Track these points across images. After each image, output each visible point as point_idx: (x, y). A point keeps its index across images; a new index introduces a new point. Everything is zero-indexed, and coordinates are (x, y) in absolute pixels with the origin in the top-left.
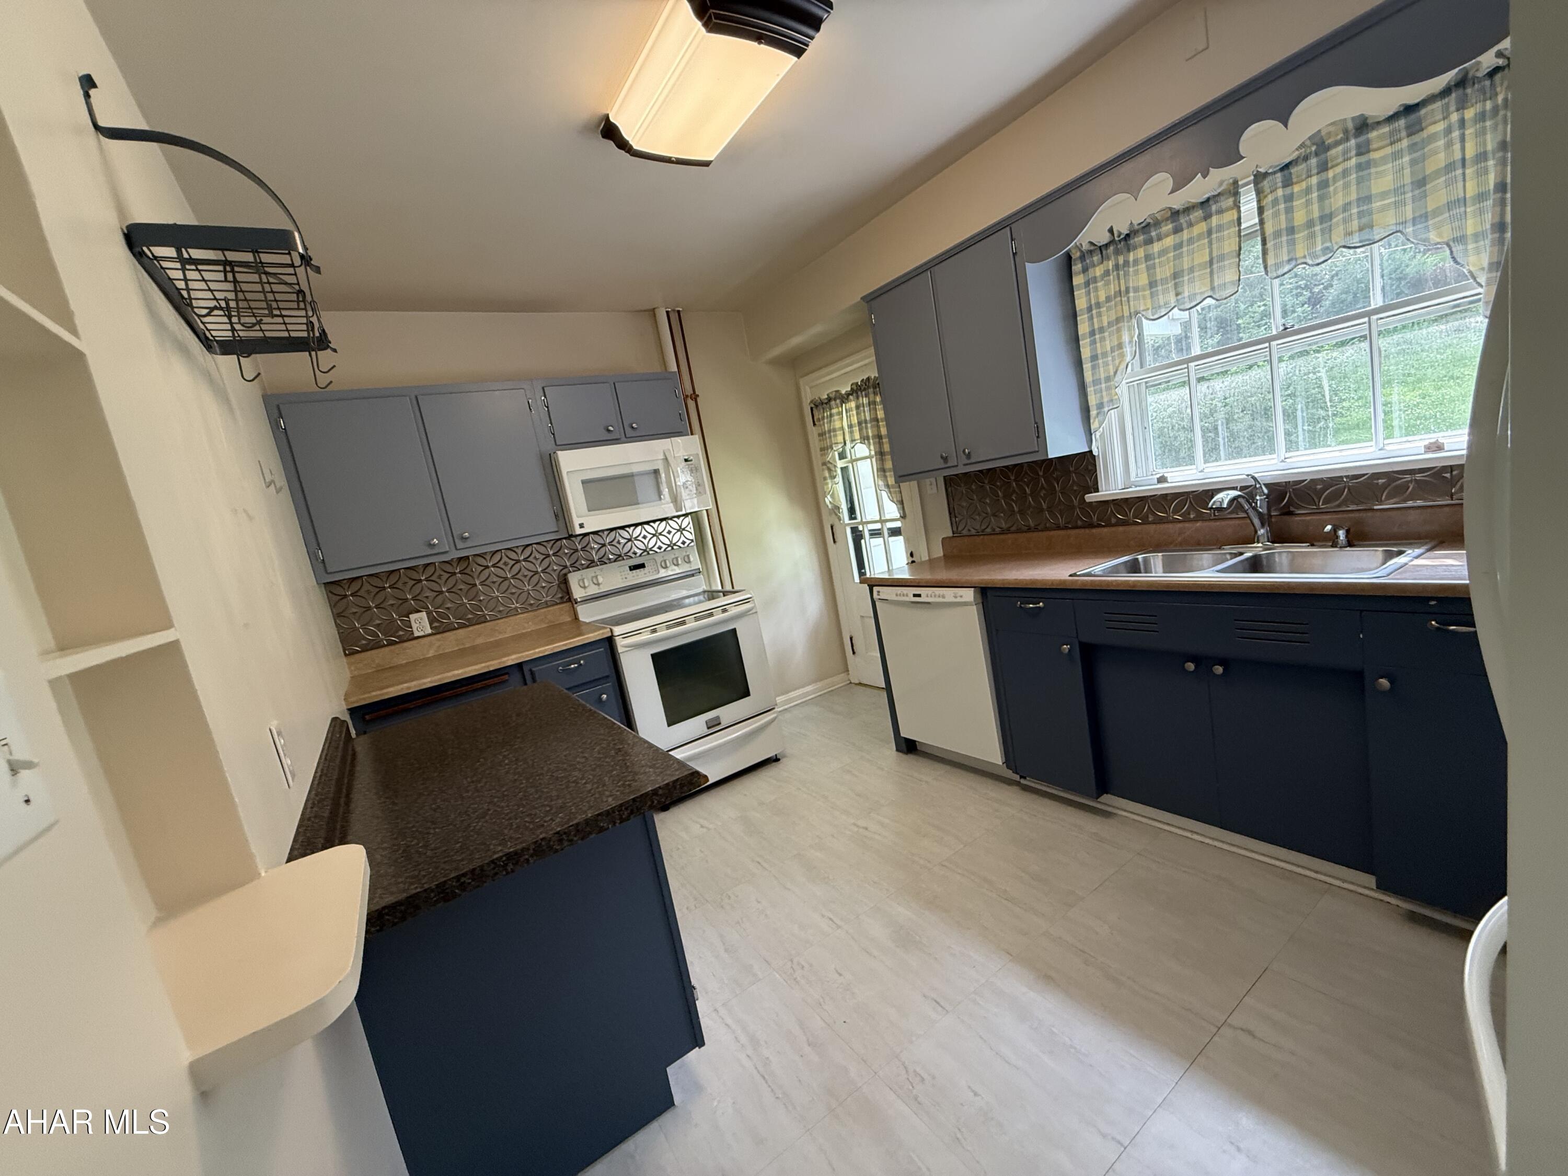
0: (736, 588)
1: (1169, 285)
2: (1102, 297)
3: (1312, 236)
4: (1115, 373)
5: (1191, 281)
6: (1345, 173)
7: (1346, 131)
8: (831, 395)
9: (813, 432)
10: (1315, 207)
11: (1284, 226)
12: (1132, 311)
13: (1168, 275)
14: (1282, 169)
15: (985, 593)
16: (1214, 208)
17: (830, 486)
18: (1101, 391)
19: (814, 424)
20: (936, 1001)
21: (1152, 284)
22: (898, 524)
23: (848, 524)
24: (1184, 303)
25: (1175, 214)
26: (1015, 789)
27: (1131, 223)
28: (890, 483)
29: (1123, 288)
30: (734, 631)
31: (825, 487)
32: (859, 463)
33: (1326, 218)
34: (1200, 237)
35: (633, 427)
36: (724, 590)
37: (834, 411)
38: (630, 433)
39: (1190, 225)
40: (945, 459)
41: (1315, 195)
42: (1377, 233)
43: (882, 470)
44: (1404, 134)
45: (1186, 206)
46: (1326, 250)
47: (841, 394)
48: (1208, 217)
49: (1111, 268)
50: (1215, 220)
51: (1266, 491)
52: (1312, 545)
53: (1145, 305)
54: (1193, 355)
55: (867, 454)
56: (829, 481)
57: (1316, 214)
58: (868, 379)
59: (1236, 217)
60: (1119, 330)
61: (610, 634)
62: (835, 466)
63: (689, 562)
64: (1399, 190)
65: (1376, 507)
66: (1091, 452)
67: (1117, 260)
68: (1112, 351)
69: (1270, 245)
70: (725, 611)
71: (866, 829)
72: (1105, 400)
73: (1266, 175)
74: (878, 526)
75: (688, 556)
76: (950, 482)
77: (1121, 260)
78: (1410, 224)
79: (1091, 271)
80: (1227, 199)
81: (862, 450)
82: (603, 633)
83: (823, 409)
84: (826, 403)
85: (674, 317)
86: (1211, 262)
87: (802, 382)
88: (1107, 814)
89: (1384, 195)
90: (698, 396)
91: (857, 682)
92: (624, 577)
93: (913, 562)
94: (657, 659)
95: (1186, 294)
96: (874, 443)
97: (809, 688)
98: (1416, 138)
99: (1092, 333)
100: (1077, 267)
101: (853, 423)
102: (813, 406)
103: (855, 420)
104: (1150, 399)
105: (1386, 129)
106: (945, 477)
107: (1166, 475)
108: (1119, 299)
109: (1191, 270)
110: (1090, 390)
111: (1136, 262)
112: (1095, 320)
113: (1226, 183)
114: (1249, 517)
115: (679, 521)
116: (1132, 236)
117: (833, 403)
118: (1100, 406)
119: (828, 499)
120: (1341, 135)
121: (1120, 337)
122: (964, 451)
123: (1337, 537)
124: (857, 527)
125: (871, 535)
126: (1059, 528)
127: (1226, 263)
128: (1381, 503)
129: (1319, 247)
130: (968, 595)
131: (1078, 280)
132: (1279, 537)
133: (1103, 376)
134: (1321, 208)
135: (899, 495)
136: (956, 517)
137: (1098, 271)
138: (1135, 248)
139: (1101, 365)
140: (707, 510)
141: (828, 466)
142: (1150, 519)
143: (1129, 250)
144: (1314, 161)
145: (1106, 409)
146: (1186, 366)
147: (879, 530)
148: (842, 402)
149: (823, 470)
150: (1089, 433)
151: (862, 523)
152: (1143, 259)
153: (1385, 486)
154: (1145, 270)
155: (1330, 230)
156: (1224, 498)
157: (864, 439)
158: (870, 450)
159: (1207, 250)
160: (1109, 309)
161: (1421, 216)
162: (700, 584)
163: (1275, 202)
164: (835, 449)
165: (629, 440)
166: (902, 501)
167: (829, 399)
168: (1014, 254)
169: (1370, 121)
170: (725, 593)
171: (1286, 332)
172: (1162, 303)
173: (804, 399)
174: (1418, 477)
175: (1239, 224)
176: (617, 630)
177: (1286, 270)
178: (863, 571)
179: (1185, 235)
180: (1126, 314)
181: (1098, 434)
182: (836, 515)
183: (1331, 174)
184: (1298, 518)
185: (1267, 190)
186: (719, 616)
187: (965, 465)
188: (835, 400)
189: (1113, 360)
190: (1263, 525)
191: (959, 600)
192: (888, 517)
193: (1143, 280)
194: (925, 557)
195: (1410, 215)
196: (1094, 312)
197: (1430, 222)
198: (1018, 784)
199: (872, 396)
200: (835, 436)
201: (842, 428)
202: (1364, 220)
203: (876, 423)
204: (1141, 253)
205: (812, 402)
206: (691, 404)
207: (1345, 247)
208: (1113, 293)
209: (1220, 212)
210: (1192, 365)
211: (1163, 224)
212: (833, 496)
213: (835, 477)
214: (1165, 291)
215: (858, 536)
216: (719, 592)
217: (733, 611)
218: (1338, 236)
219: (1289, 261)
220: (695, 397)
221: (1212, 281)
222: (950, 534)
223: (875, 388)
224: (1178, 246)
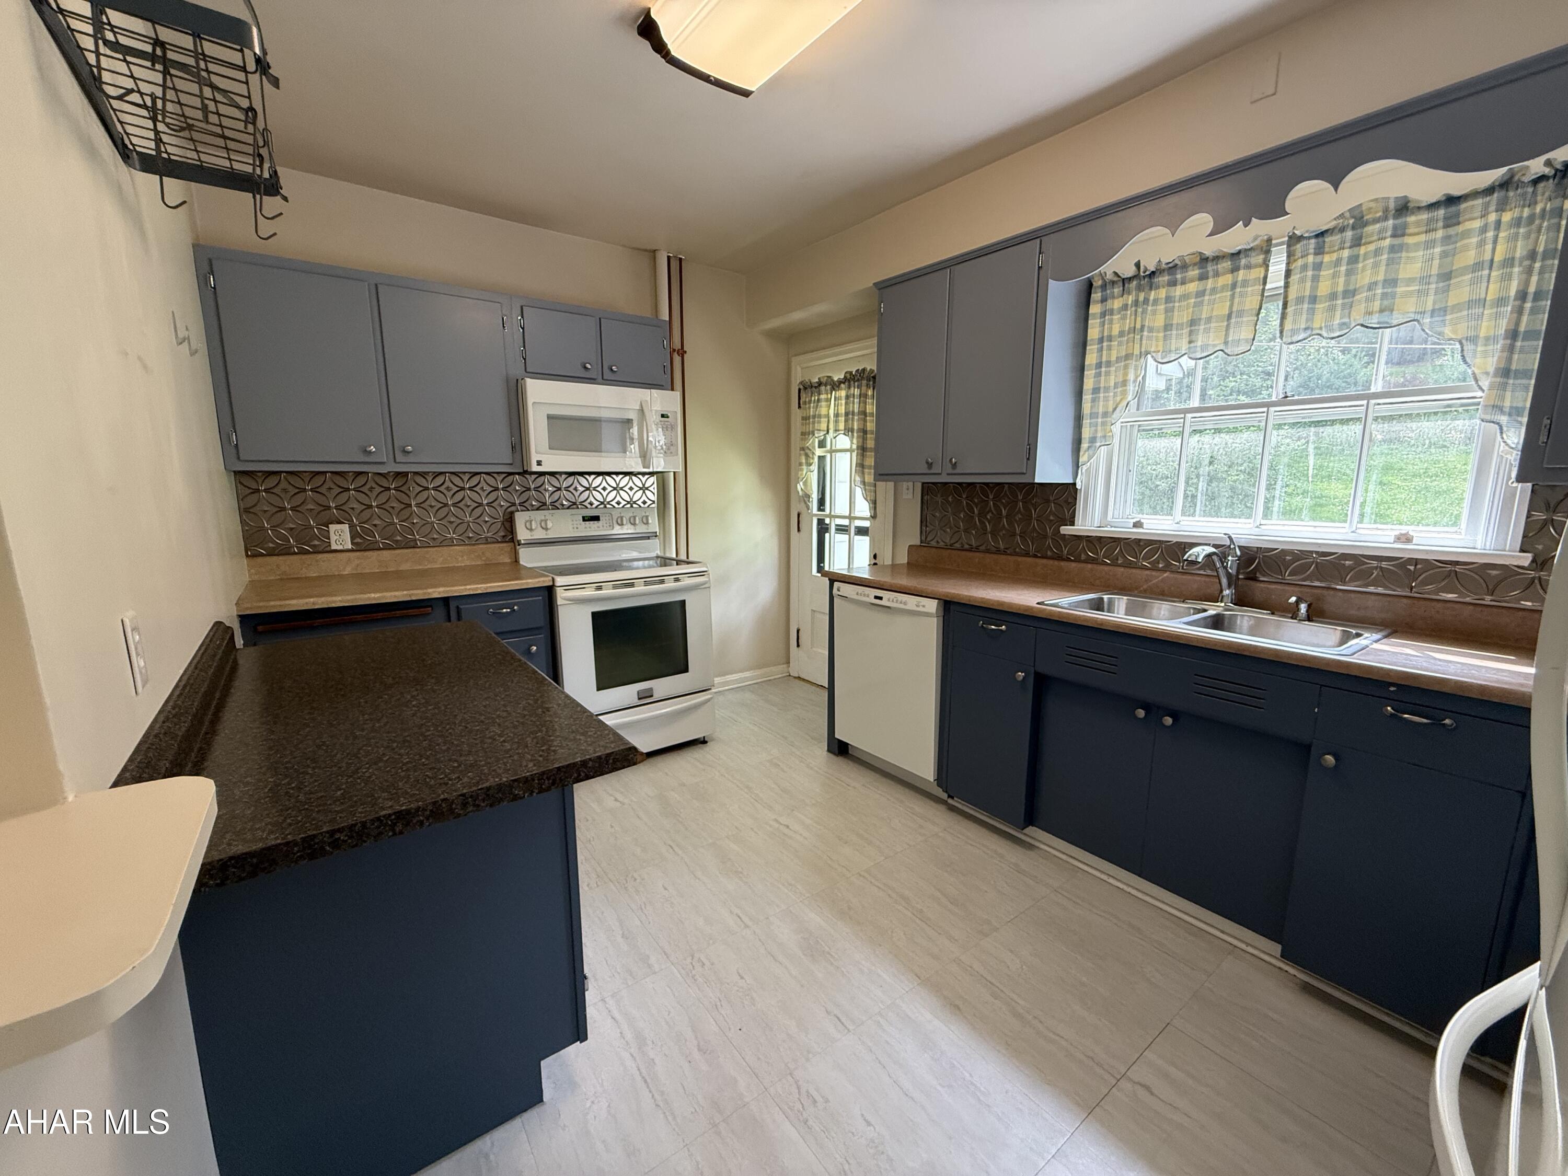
0: (691, 559)
1: (1184, 331)
2: (1116, 331)
3: (1332, 309)
4: (1115, 409)
5: (1207, 331)
6: (1377, 252)
7: (1386, 210)
8: (822, 380)
9: (796, 414)
10: (1342, 280)
11: (1307, 293)
12: (1143, 350)
13: (1185, 320)
14: (1317, 236)
15: (948, 606)
16: (1243, 262)
17: (804, 472)
18: (1096, 426)
19: (799, 407)
20: (838, 1018)
21: (1167, 327)
22: (866, 524)
23: (816, 515)
24: (1195, 352)
25: (1204, 260)
26: (942, 808)
27: (1160, 261)
28: (866, 481)
29: (1138, 326)
30: (683, 603)
31: (800, 473)
32: (838, 454)
33: (1349, 293)
34: (1223, 288)
35: (612, 370)
36: (678, 558)
37: (823, 397)
38: (608, 375)
39: (1217, 274)
40: (930, 465)
41: (1343, 268)
42: (1396, 318)
43: (861, 466)
44: (1441, 224)
45: (1217, 254)
46: (1342, 325)
47: (833, 380)
48: (1235, 270)
49: (1130, 302)
50: (1241, 274)
51: (1238, 553)
52: (1273, 614)
53: (1157, 346)
54: (1191, 406)
55: (848, 447)
56: (804, 467)
57: (1340, 288)
58: (864, 370)
59: (1262, 275)
60: (1126, 367)
61: (551, 584)
62: (813, 453)
63: (647, 523)
64: (1424, 280)
65: (1338, 587)
66: (1074, 484)
67: (1137, 296)
68: (1116, 386)
69: (1290, 310)
70: (677, 580)
71: (788, 827)
72: (1099, 435)
73: (1301, 238)
74: (846, 522)
75: (647, 517)
76: (928, 490)
77: (1142, 297)
78: (1428, 315)
79: (1109, 302)
80: (1258, 255)
81: (844, 441)
82: (545, 581)
83: (812, 393)
84: (816, 387)
85: (675, 265)
86: (1229, 317)
87: (795, 360)
88: (1030, 847)
89: (1410, 281)
90: (685, 352)
91: (797, 676)
92: (575, 526)
93: (875, 564)
94: (597, 617)
95: (1199, 343)
96: (858, 437)
97: (747, 674)
98: (1452, 231)
99: (1099, 365)
100: (1096, 296)
101: (840, 412)
102: (801, 387)
103: (842, 410)
104: (1140, 443)
105: (1424, 216)
106: (923, 483)
107: (1142, 521)
108: (1132, 335)
109: (1209, 320)
110: (1086, 422)
111: (1156, 302)
112: (1104, 352)
113: (1260, 239)
114: (1218, 577)
115: (644, 479)
116: (1157, 274)
117: (823, 388)
118: (1093, 440)
119: (800, 486)
120: (1380, 214)
121: (1126, 374)
122: (951, 460)
123: (1298, 610)
124: (824, 520)
125: (837, 530)
126: (1027, 555)
127: (1245, 319)
128: (1344, 583)
129: (1337, 322)
130: (931, 606)
131: (1095, 309)
132: (1241, 601)
133: (1101, 410)
134: (1347, 283)
135: (873, 494)
136: (926, 526)
137: (1117, 304)
138: (1158, 288)
139: (1101, 399)
140: (674, 473)
141: (806, 452)
142: (1119, 562)
143: (1151, 289)
144: (1349, 234)
145: (1098, 444)
146: (1182, 416)
147: (847, 526)
148: (833, 389)
149: (800, 455)
150: (1077, 466)
151: (831, 516)
152: (1164, 301)
153: (1351, 569)
154: (1163, 312)
155: (1351, 307)
156: (1199, 553)
157: (848, 431)
158: (852, 443)
159: (1228, 304)
160: (1120, 344)
161: (1440, 309)
162: (654, 548)
163: (1304, 268)
164: (816, 435)
165: (604, 382)
166: (876, 501)
167: (820, 384)
168: (1039, 268)
169: (1411, 205)
170: (679, 562)
171: (1285, 400)
172: (1173, 348)
173: (793, 379)
174: (1384, 564)
175: (1265, 283)
176: (560, 581)
177: (1300, 337)
178: (822, 565)
179: (1210, 283)
180: (1137, 352)
181: (1085, 468)
182: (805, 503)
183: (1362, 250)
184: (1262, 585)
185: (1298, 254)
186: (670, 585)
187: (948, 474)
188: (826, 385)
189: (1115, 395)
190: (1229, 586)
191: (921, 609)
192: (857, 514)
193: (1160, 321)
194: (888, 562)
195: (1430, 306)
196: (1105, 344)
197: (1448, 317)
198: (944, 802)
199: (864, 388)
200: (819, 422)
201: (828, 416)
202: (1386, 303)
203: (863, 416)
204: (1162, 293)
205: (801, 383)
206: (677, 359)
207: (1362, 325)
208: (1127, 329)
209: (1249, 267)
210: (1189, 416)
211: (1191, 268)
212: (805, 484)
213: (811, 465)
214: (1179, 336)
215: (823, 528)
216: (673, 560)
217: (687, 581)
218: (1357, 315)
219: (1306, 329)
220: (682, 353)
221: (1227, 335)
222: (919, 543)
223: (869, 380)
224: (1201, 294)
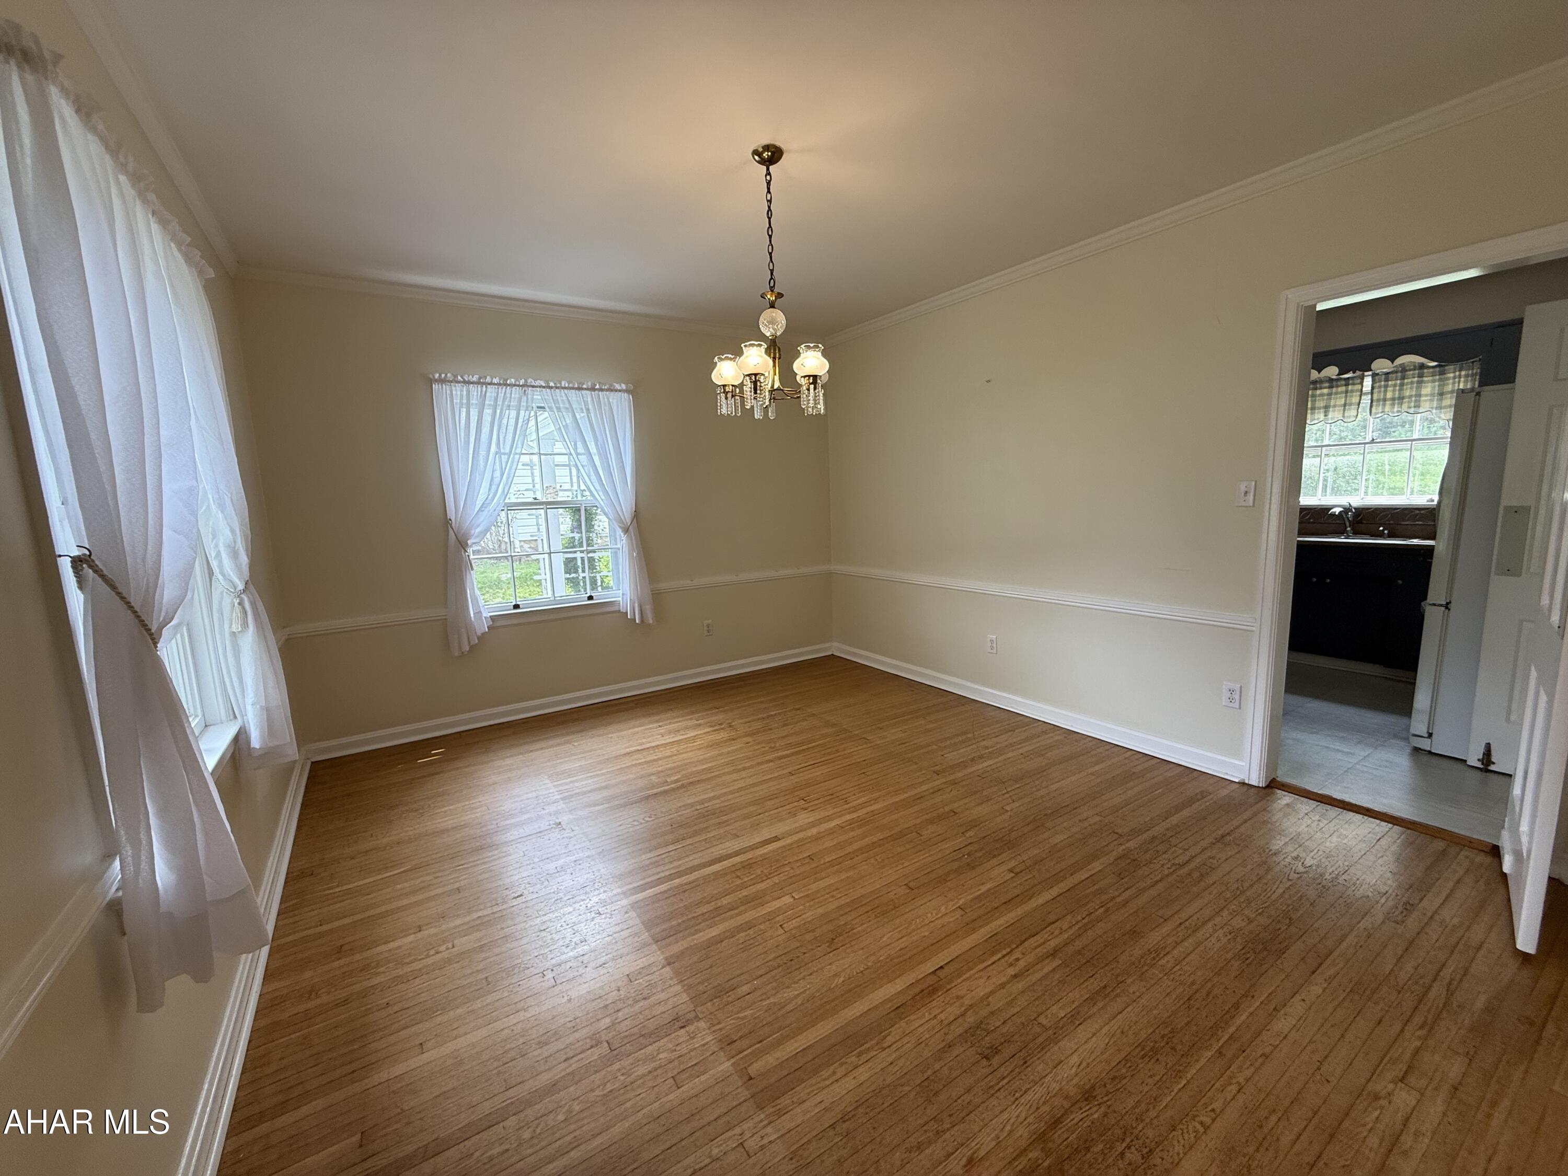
1: (1321, 410)
3: (1393, 405)
5: (1334, 411)
6: (1412, 383)
7: (1415, 366)
10: (1397, 393)
11: (1382, 397)
13: (1322, 406)
14: (1385, 375)
16: (1351, 382)
21: (1313, 408)
24: (1328, 420)
25: (1335, 380)
33: (1401, 398)
34: (1342, 392)
39: (1337, 386)
41: (1398, 388)
42: (1421, 410)
44: (1437, 374)
46: (1398, 412)
48: (1347, 385)
50: (1350, 387)
51: (1354, 511)
54: (1324, 443)
57: (1397, 396)
59: (1360, 389)
64: (1432, 395)
65: (1403, 522)
69: (1374, 404)
73: (1378, 374)
78: (1434, 409)
80: (1358, 381)
86: (1345, 405)
89: (1426, 395)
95: (1330, 416)
98: (1442, 377)
105: (1431, 370)
109: (1334, 406)
114: (1344, 522)
120: (1412, 369)
123: (1384, 534)
127: (1352, 406)
128: (1405, 521)
129: (1396, 410)
134: (1399, 394)
144: (1399, 374)
146: (1320, 448)
153: (1408, 514)
155: (1402, 404)
156: (1335, 512)
159: (1344, 399)
161: (1439, 407)
163: (1380, 387)
171: (1373, 441)
174: (1422, 512)
175: (1362, 392)
177: (1379, 415)
179: (1334, 390)
183: (1406, 381)
184: (1367, 524)
185: (1377, 380)
190: (1350, 526)
195: (1435, 406)
197: (1443, 410)
202: (1417, 404)
207: (1406, 412)
209: (1353, 384)
210: (1324, 448)
211: (1324, 383)
214: (1319, 413)
218: (1405, 406)
219: (1382, 412)
221: (1344, 413)
224: (1330, 394)
